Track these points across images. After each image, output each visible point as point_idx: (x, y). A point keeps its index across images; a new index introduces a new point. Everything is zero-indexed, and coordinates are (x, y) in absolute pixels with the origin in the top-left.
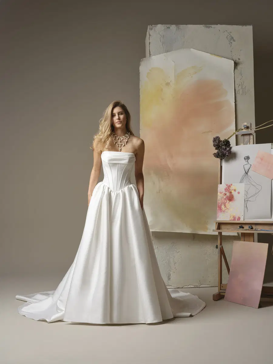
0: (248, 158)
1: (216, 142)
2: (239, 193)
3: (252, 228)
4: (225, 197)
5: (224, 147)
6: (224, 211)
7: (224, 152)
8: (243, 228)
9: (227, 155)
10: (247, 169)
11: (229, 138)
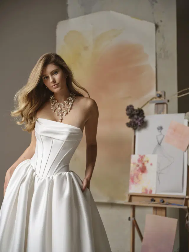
0: (161, 128)
1: (129, 111)
2: (151, 164)
3: (163, 202)
4: (138, 168)
5: (136, 117)
6: (136, 183)
7: (137, 122)
8: (154, 201)
9: (140, 126)
10: (160, 140)
11: (142, 107)
